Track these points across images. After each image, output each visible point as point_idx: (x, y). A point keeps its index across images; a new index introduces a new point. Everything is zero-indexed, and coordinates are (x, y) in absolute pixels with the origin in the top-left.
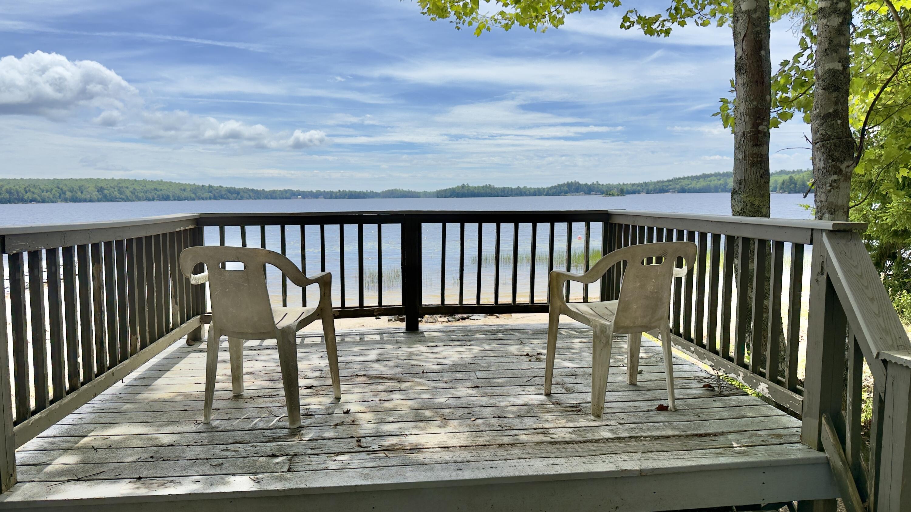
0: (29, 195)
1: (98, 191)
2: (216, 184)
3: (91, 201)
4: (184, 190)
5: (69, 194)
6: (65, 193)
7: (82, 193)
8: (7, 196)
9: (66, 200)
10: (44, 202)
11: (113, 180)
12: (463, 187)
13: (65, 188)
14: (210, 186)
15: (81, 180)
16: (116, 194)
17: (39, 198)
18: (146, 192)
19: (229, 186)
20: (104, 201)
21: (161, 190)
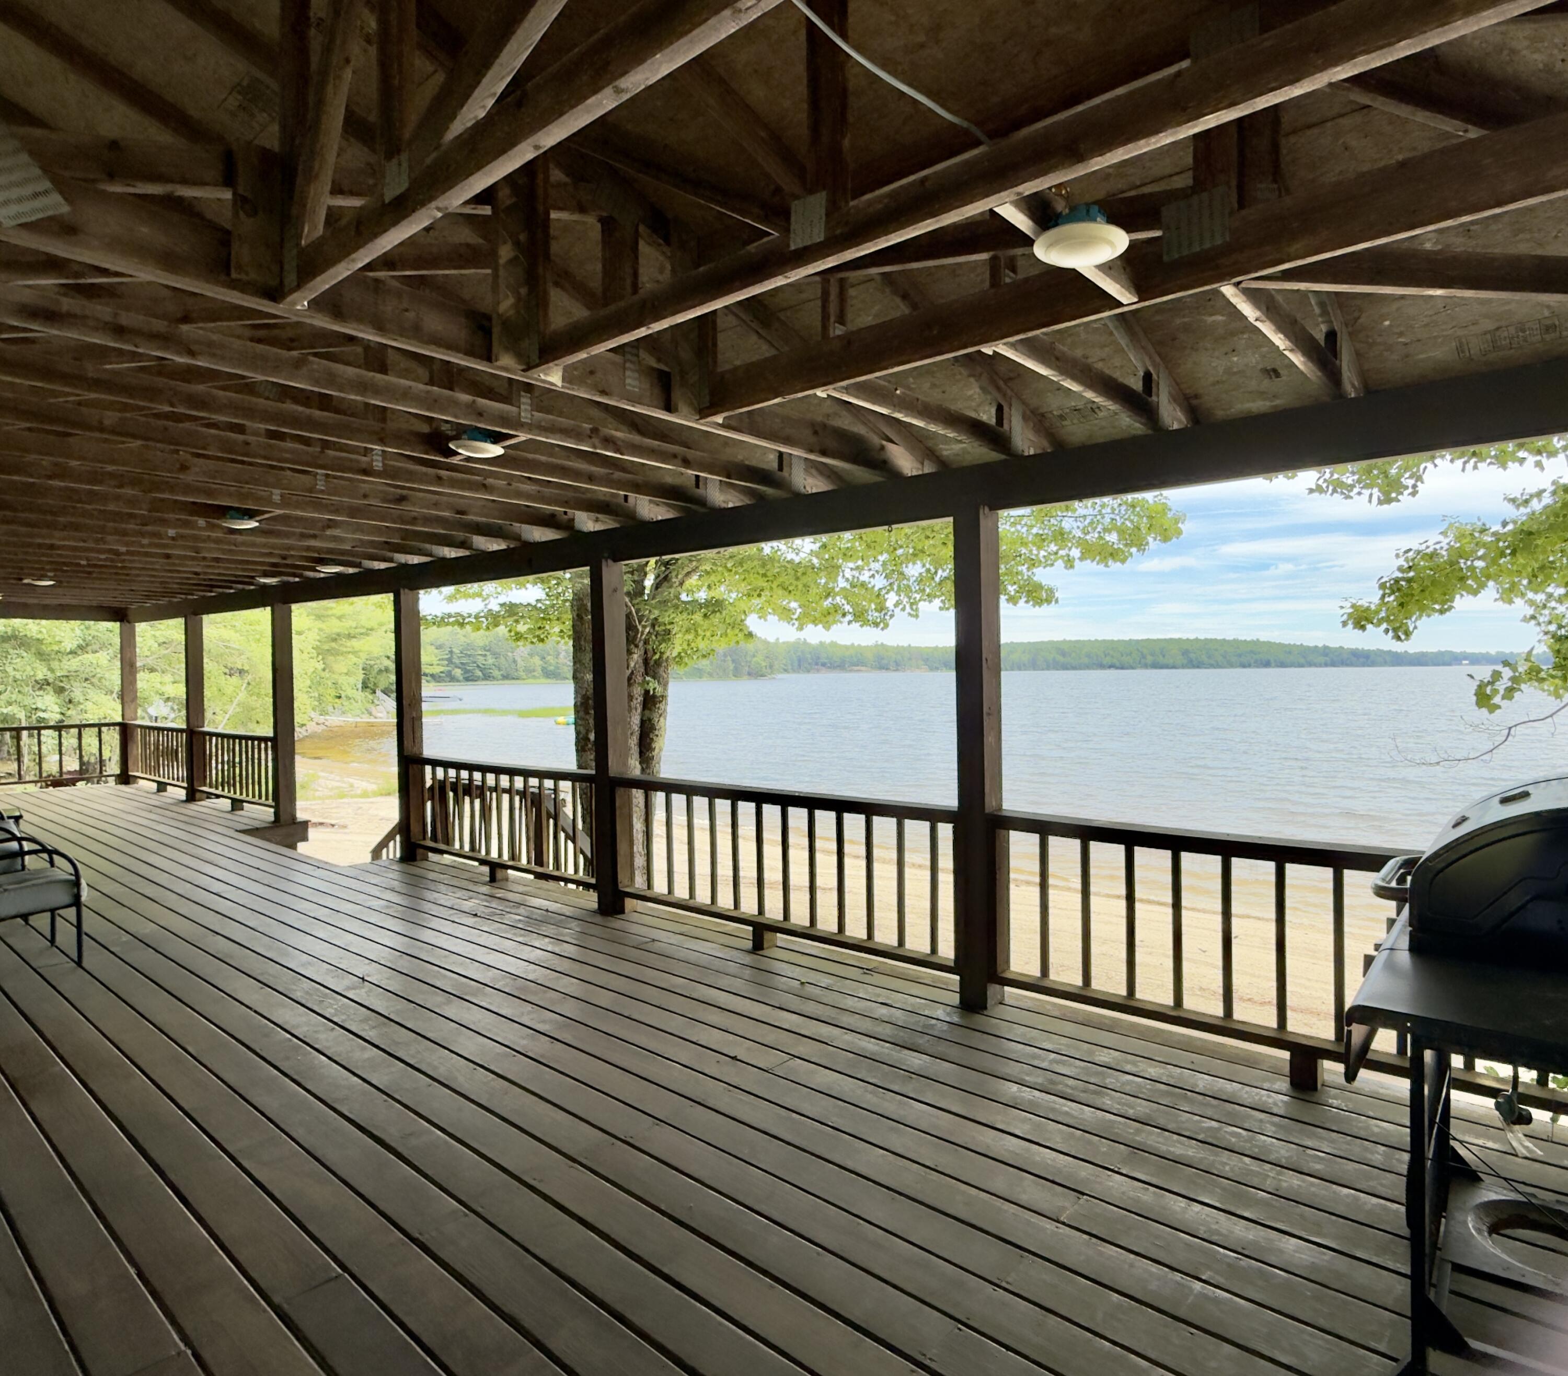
0: (1107, 660)
1: (1183, 654)
3: (1174, 667)
5: (1150, 659)
6: (1145, 657)
7: (1164, 656)
9: (1146, 666)
10: (1122, 668)
11: (1199, 640)
13: (1146, 651)
14: (1325, 647)
16: (1204, 658)
17: (1118, 664)
18: (1240, 656)
20: (1189, 668)
21: (1259, 653)
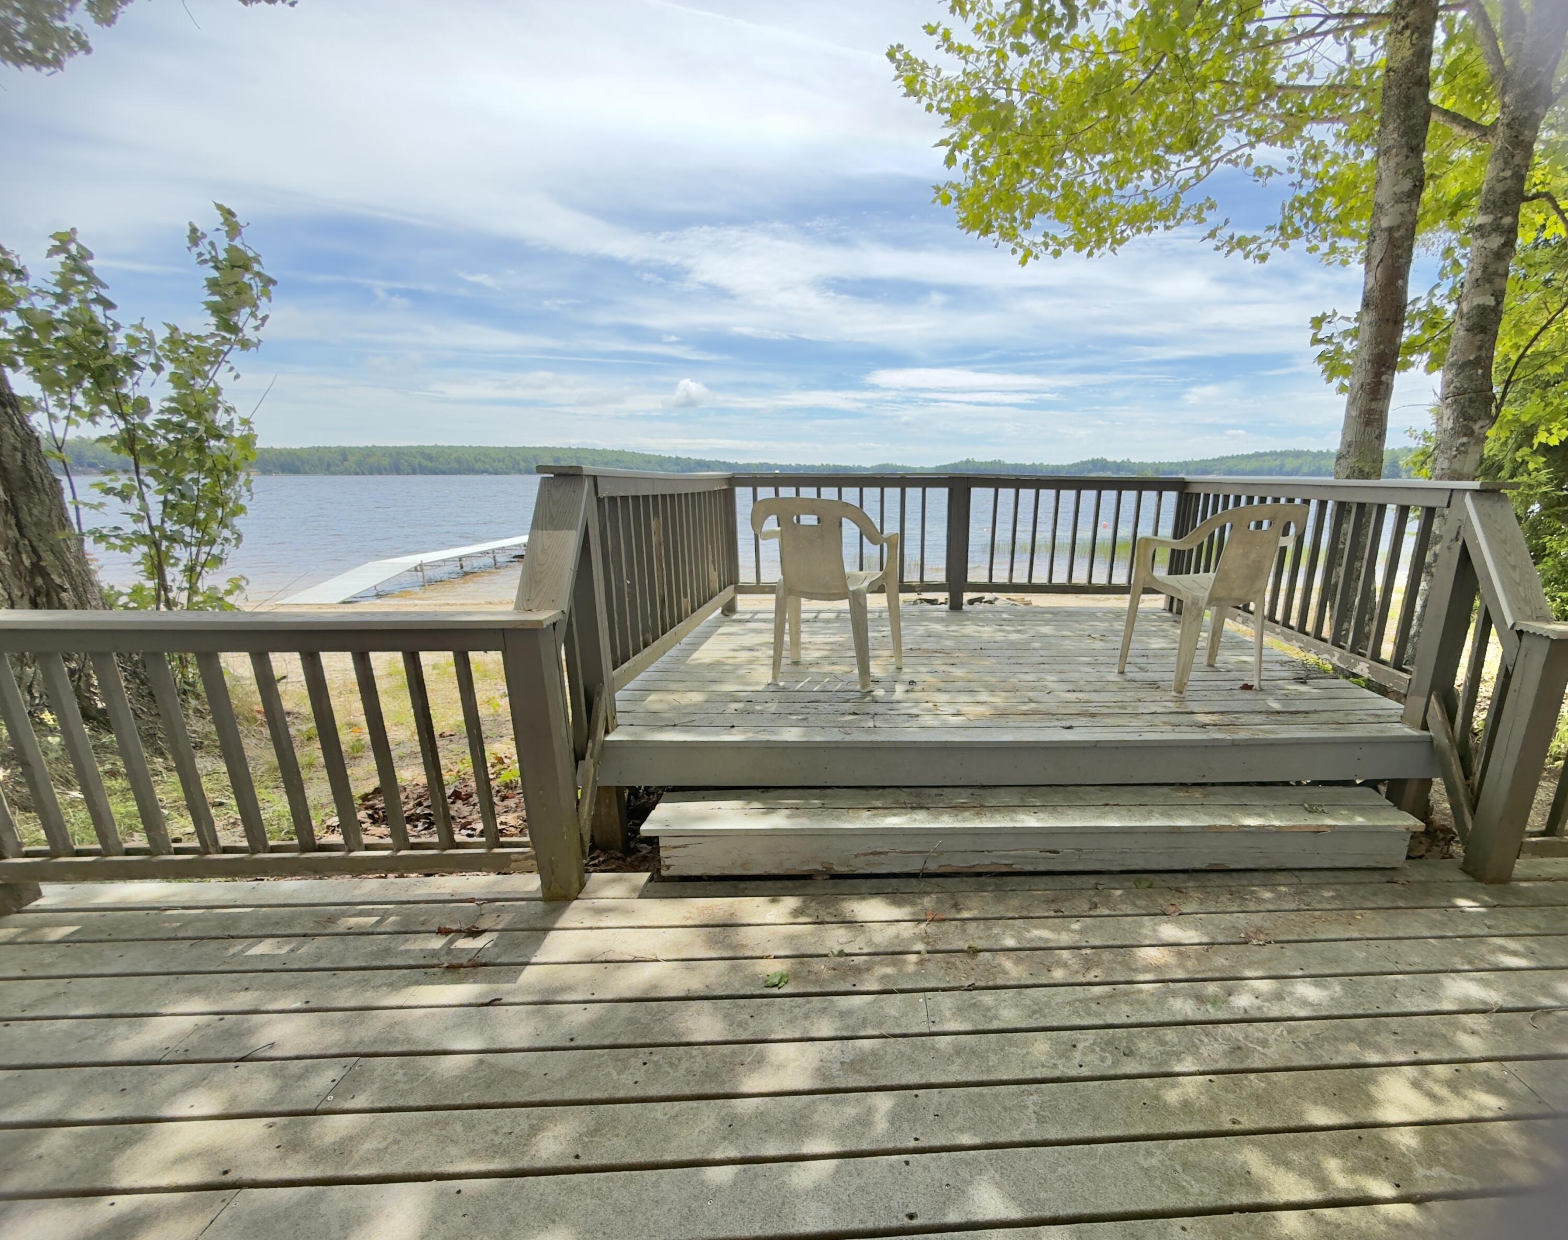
2: (684, 456)
4: (649, 462)
5: (523, 465)
6: (518, 464)
8: (456, 466)
9: (520, 472)
10: (496, 473)
11: (570, 448)
12: (968, 461)
13: (518, 457)
14: (677, 458)
15: (535, 448)
19: (698, 458)
